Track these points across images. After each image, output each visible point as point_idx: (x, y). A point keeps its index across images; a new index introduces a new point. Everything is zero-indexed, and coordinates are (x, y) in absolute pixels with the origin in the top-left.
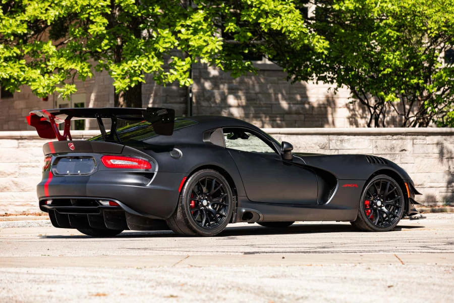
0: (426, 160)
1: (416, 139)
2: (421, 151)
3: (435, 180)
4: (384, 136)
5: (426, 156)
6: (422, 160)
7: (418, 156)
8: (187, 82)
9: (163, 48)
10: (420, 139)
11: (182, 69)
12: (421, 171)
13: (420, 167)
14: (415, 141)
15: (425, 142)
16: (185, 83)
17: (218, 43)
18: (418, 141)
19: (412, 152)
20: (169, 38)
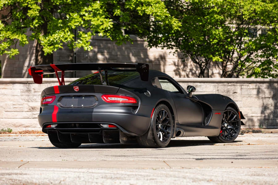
0: (249, 99)
1: (243, 85)
2: (246, 93)
3: (255, 112)
4: (223, 84)
5: (249, 96)
6: (247, 99)
7: (244, 97)
8: (89, 48)
9: (75, 26)
10: (246, 85)
11: (86, 40)
12: (246, 106)
13: (245, 103)
14: (242, 87)
15: (248, 88)
16: (88, 49)
17: (110, 23)
18: (244, 87)
19: (240, 94)
20: (78, 19)
